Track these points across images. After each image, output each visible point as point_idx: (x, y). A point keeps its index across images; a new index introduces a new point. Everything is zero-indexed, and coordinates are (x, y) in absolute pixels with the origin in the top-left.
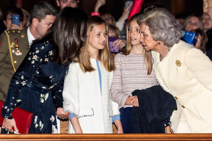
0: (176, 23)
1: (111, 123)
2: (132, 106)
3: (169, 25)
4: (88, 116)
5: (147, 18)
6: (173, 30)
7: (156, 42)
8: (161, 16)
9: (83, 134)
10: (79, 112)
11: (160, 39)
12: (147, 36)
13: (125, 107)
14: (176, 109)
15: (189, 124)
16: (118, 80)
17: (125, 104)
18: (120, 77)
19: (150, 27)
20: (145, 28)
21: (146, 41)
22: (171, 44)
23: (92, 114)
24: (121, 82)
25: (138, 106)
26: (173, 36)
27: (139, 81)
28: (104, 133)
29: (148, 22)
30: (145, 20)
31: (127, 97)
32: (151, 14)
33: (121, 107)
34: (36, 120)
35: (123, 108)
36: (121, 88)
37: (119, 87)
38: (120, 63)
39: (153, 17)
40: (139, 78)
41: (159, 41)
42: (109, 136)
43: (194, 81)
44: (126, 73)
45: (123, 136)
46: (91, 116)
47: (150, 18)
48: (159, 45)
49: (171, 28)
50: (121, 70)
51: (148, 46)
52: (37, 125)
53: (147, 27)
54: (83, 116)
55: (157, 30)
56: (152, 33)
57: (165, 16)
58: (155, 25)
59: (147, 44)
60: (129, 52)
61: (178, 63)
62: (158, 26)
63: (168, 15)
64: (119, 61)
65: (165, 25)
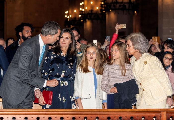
0: (147, 41)
1: (102, 104)
2: (114, 93)
3: (142, 41)
4: (88, 98)
5: (131, 37)
6: (145, 44)
7: (135, 50)
8: (139, 36)
9: (83, 109)
10: (82, 96)
11: (137, 49)
12: (130, 46)
13: (110, 94)
14: (139, 93)
15: (145, 101)
16: (106, 79)
17: (110, 92)
18: (107, 78)
19: (133, 41)
20: (130, 42)
21: (130, 50)
22: (143, 52)
23: (89, 97)
24: (108, 80)
25: (117, 93)
26: (145, 48)
27: (118, 79)
28: (96, 108)
29: (132, 39)
30: (130, 38)
31: (111, 88)
32: (133, 35)
33: (108, 94)
34: (60, 96)
35: (109, 94)
36: (107, 84)
37: (106, 83)
38: (108, 70)
39: (135, 36)
40: (118, 78)
41: (137, 50)
42: (99, 110)
43: (152, 75)
44: (111, 75)
45: (107, 110)
46: (89, 98)
47: (133, 37)
48: (137, 52)
49: (144, 43)
50: (108, 74)
51: (131, 52)
52: (61, 99)
53: (131, 42)
54: (84, 99)
55: (136, 43)
56: (134, 45)
57: (141, 36)
58: (135, 40)
59: (130, 51)
60: (112, 64)
61: (145, 63)
62: (137, 41)
63: (143, 36)
64: (108, 69)
65: (141, 41)
